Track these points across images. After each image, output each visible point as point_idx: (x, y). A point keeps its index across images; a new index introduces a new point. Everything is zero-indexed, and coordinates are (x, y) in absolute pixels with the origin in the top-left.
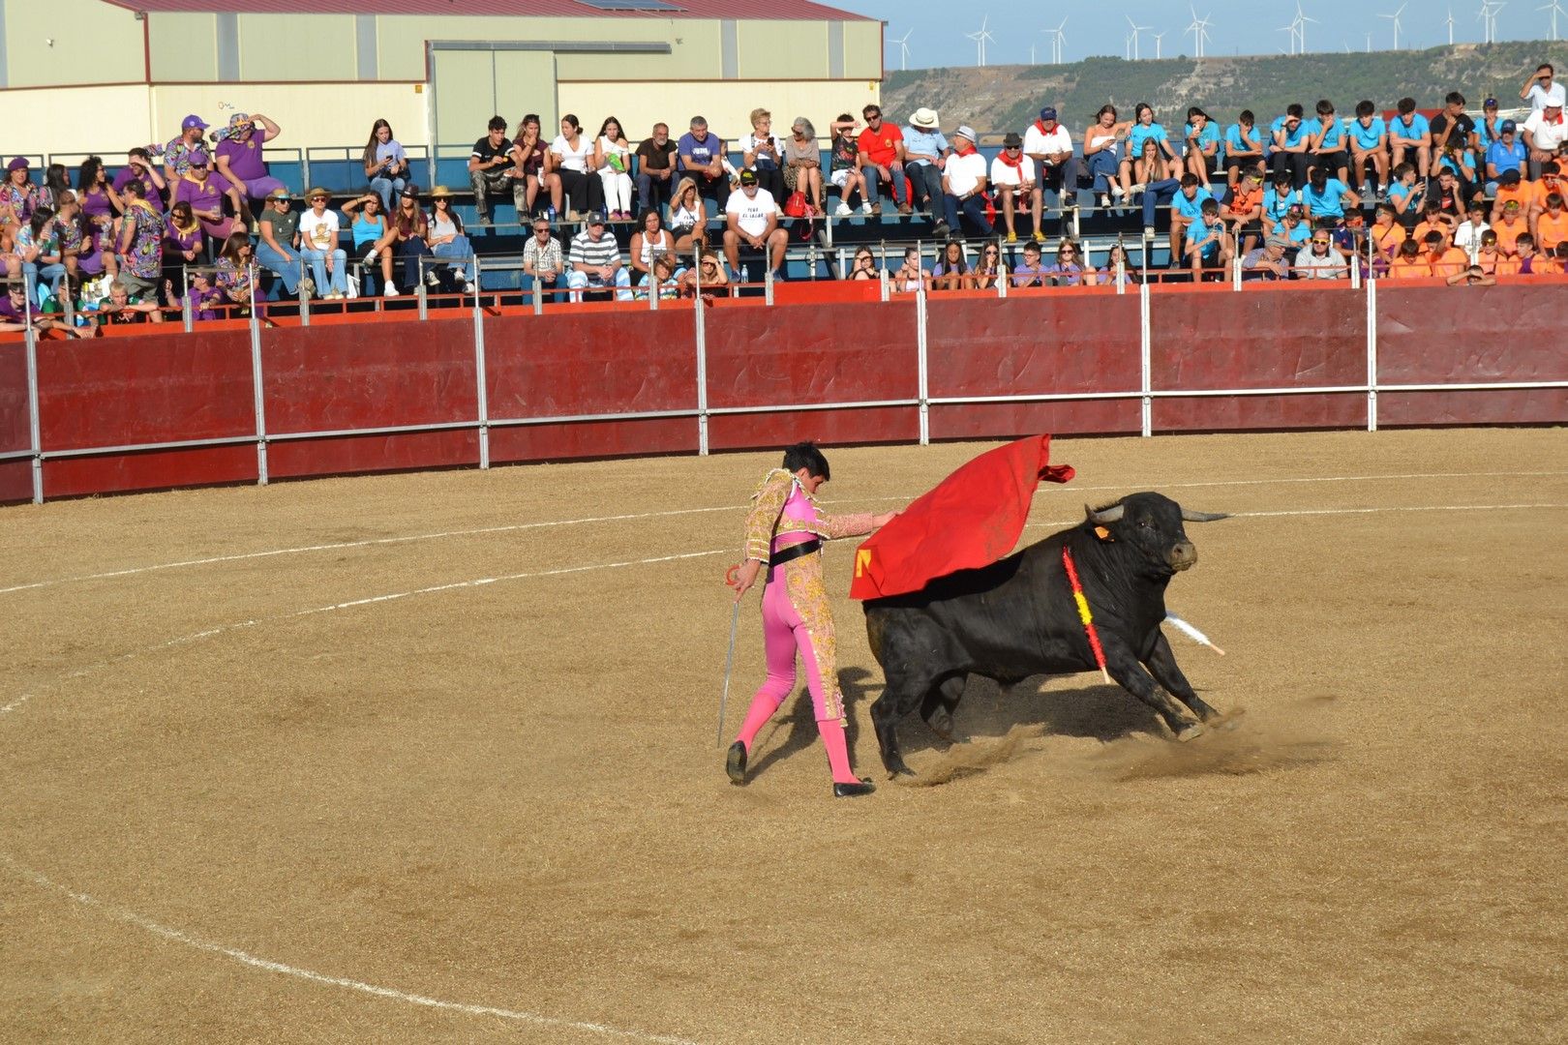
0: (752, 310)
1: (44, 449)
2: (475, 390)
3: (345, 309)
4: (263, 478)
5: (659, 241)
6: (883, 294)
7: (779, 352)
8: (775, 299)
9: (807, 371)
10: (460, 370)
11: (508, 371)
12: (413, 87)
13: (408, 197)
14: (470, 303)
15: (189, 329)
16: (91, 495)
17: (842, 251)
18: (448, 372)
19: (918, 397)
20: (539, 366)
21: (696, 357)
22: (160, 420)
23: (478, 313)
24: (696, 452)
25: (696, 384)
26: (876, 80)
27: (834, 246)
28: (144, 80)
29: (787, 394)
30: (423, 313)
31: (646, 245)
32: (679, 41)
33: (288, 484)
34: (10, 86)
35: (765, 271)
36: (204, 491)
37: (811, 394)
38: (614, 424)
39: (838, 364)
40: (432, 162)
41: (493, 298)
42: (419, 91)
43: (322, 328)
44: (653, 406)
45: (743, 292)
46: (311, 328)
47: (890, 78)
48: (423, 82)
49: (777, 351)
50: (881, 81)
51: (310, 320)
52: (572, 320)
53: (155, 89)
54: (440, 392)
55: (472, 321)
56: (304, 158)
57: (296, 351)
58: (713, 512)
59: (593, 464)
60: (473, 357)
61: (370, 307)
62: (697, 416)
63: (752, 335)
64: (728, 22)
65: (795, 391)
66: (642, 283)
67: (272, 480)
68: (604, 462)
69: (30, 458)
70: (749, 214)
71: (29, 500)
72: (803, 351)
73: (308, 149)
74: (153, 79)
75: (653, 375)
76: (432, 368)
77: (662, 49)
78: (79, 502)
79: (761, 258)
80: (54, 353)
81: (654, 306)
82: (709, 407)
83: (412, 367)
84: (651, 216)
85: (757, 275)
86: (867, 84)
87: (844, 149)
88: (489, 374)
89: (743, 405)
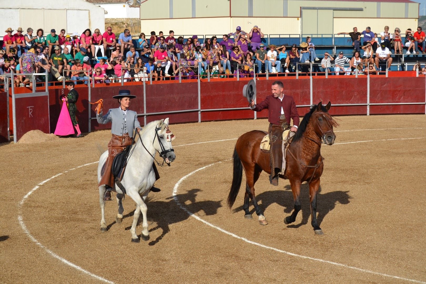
0: (382, 78)
1: (201, 109)
2: (310, 97)
3: (277, 75)
4: (255, 118)
5: (359, 60)
6: (417, 75)
7: (389, 89)
8: (388, 75)
9: (396, 94)
10: (306, 92)
11: (318, 92)
12: (297, 18)
13: (294, 47)
14: (309, 75)
15: (238, 80)
16: (213, 121)
17: (406, 63)
18: (303, 92)
19: (425, 102)
20: (326, 91)
21: (367, 90)
22: (230, 102)
23: (311, 77)
24: (366, 115)
25: (367, 97)
26: (417, 18)
27: (404, 62)
28: (229, 16)
29: (391, 100)
30: (297, 77)
31: (355, 61)
32: (365, 8)
33: (262, 120)
34: (196, 17)
35: (386, 68)
36: (241, 121)
37: (397, 100)
38: (345, 107)
39: (404, 93)
40: (301, 38)
41: (315, 74)
42: (298, 20)
43: (272, 80)
44: (355, 102)
45: (380, 74)
46: (269, 80)
47: (420, 18)
48: (299, 17)
49: (388, 89)
50: (418, 19)
51: (269, 78)
52: (335, 80)
53: (232, 18)
54: (301, 98)
55: (309, 79)
56: (269, 37)
57: (265, 86)
58: (369, 130)
59: (339, 117)
60: (309, 89)
61: (284, 75)
62: (367, 105)
63: (382, 85)
64: (379, 3)
65: (393, 99)
66: (354, 71)
67: (257, 118)
68: (342, 116)
69: (198, 111)
70: (382, 54)
71: (197, 122)
72: (396, 89)
73: (270, 35)
74: (231, 16)
75: (356, 94)
76: (299, 91)
77: (361, 10)
78: (210, 122)
79: (385, 65)
80: (205, 85)
81: (357, 77)
82: (370, 103)
83: (294, 91)
84: (357, 53)
85: (384, 69)
86: (415, 19)
87: (409, 37)
88: (314, 93)
89: (379, 103)
